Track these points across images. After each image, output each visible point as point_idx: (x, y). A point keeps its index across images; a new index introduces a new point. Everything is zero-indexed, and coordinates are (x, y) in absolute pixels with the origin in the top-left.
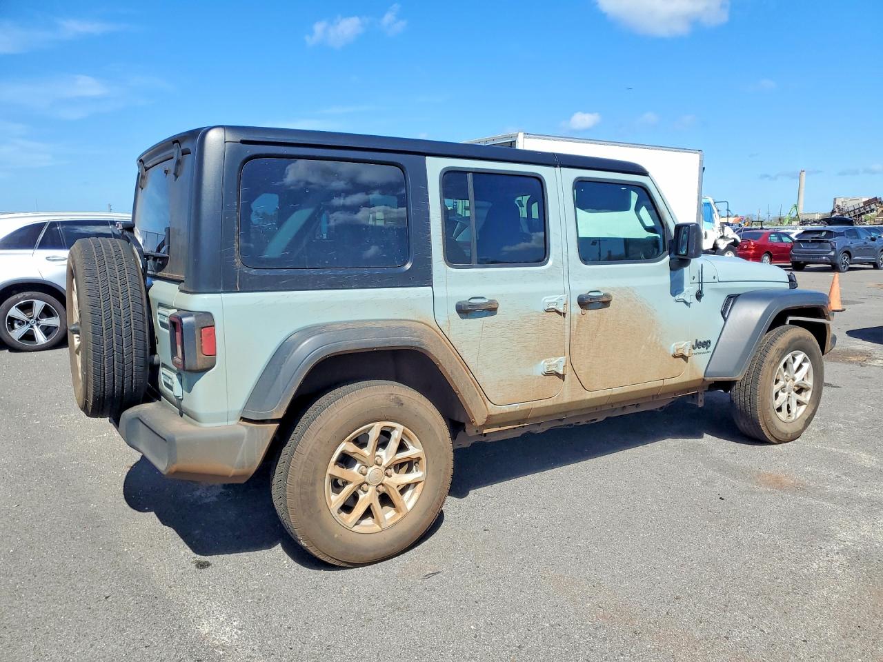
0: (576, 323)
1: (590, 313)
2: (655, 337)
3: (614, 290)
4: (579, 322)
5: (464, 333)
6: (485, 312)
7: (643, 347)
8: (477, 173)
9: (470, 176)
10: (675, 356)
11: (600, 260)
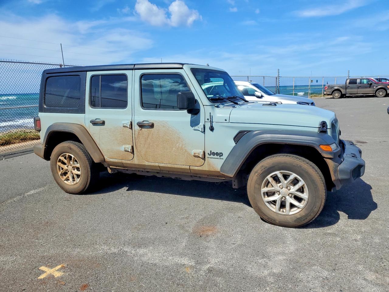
0: (137, 133)
1: (143, 129)
2: (181, 145)
3: (156, 121)
4: (139, 133)
5: (94, 130)
6: (101, 124)
7: (174, 148)
8: (103, 76)
9: (100, 76)
10: (195, 156)
11: (156, 108)
